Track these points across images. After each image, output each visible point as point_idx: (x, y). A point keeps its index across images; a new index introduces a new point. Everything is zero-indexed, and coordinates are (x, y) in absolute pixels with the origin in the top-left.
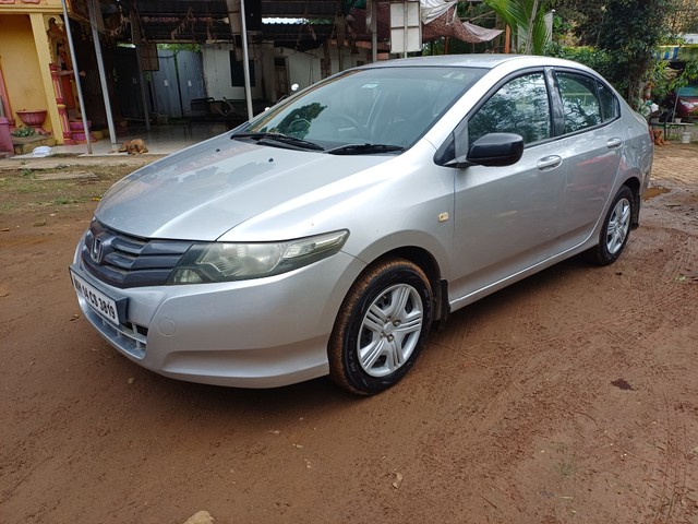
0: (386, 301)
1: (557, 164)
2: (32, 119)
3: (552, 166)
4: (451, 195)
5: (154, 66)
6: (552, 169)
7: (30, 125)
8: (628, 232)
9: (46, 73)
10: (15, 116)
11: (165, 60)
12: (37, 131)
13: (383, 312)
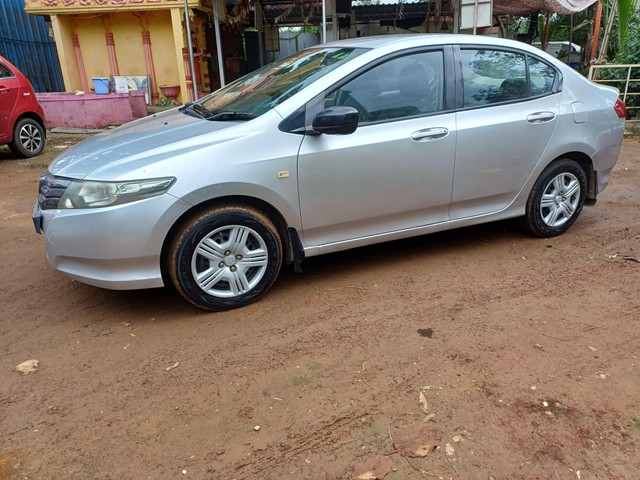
0: (224, 237)
1: (443, 135)
2: (170, 93)
3: (435, 136)
4: (294, 157)
5: (276, 47)
6: (434, 139)
7: (168, 97)
8: (579, 207)
9: (180, 55)
10: (159, 90)
11: (288, 42)
12: (173, 101)
13: (220, 246)
